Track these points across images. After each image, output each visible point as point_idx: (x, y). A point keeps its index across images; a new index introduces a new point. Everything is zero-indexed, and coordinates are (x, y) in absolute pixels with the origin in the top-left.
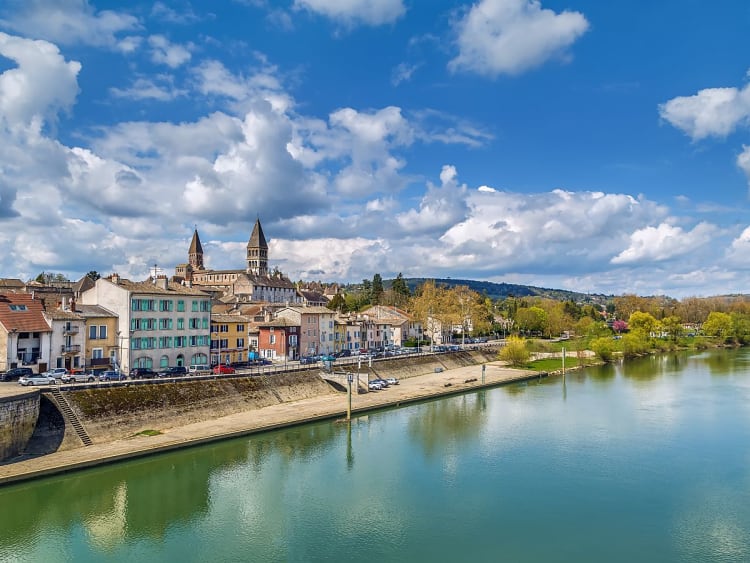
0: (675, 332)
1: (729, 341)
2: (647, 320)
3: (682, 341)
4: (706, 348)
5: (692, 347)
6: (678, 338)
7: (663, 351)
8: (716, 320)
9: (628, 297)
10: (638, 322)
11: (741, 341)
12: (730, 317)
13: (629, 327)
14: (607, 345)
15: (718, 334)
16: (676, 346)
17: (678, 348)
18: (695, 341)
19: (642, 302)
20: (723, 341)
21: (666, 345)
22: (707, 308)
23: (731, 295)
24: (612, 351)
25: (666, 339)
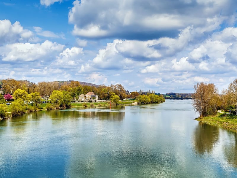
0: (37, 101)
1: (61, 106)
2: (24, 94)
3: (40, 106)
4: (51, 109)
5: (45, 109)
6: (38, 104)
7: (31, 111)
8: (56, 94)
9: (10, 80)
10: (19, 95)
11: (66, 106)
12: (62, 93)
13: (14, 98)
14: (3, 108)
15: (56, 102)
16: (37, 108)
17: (38, 110)
18: (46, 106)
19: (18, 84)
20: (59, 105)
21: (32, 108)
22: (50, 88)
23: (59, 82)
24: (6, 112)
25: (32, 105)
